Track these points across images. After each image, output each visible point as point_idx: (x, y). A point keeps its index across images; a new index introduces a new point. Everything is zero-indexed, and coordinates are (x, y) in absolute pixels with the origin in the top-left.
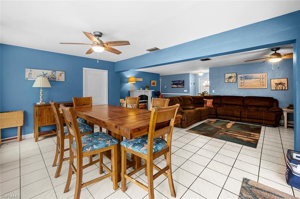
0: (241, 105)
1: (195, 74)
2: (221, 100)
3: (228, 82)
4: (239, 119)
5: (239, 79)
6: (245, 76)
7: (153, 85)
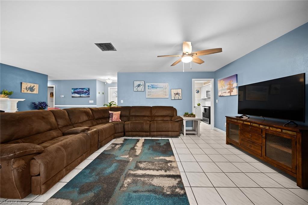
0: (149, 116)
1: (105, 83)
2: (130, 112)
3: (136, 90)
4: (148, 133)
5: (147, 88)
6: (152, 85)
7: (29, 92)
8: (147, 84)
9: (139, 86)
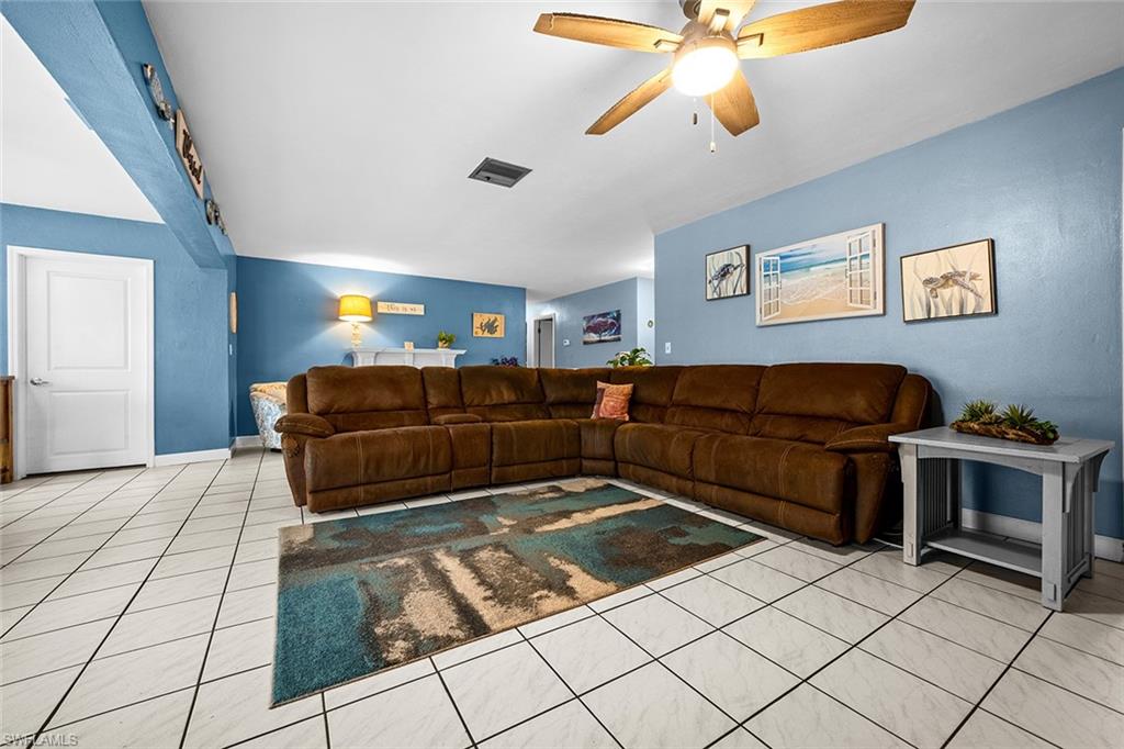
0: (742, 413)
2: (674, 390)
3: (715, 296)
4: (688, 486)
5: (758, 274)
6: (782, 258)
7: (486, 334)
8: (759, 258)
9: (725, 272)
